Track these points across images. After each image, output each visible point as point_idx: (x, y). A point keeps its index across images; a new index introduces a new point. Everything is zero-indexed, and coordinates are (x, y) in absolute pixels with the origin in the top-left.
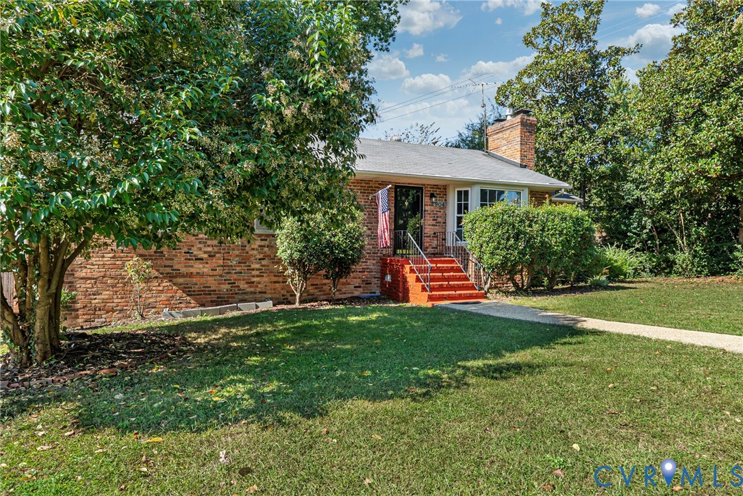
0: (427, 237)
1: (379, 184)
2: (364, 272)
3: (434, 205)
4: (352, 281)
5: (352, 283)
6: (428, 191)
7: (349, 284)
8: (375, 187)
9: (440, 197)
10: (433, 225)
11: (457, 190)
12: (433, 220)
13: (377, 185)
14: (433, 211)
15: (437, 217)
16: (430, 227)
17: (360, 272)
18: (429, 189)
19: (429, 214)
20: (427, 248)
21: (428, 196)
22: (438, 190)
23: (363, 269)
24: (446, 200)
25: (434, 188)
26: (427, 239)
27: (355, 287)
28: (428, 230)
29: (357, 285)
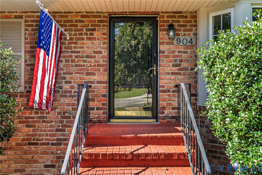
0: (164, 91)
1: (82, 16)
2: (60, 144)
3: (175, 42)
4: (41, 158)
5: (40, 160)
6: (164, 21)
7: (36, 162)
8: (76, 21)
9: (185, 30)
10: (173, 74)
11: (212, 15)
12: (174, 66)
13: (79, 18)
14: (173, 52)
15: (181, 61)
16: (168, 77)
17: (52, 144)
18: (166, 19)
19: (167, 57)
20: (164, 108)
21: (164, 30)
22: (182, 20)
23: (58, 140)
24: (196, 34)
25: (174, 17)
26: (165, 96)
27: (46, 166)
28: (165, 81)
29: (49, 163)
